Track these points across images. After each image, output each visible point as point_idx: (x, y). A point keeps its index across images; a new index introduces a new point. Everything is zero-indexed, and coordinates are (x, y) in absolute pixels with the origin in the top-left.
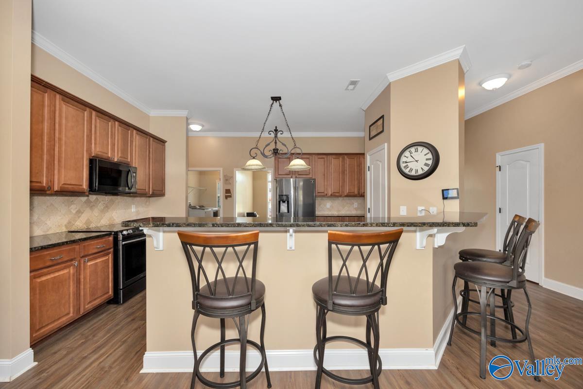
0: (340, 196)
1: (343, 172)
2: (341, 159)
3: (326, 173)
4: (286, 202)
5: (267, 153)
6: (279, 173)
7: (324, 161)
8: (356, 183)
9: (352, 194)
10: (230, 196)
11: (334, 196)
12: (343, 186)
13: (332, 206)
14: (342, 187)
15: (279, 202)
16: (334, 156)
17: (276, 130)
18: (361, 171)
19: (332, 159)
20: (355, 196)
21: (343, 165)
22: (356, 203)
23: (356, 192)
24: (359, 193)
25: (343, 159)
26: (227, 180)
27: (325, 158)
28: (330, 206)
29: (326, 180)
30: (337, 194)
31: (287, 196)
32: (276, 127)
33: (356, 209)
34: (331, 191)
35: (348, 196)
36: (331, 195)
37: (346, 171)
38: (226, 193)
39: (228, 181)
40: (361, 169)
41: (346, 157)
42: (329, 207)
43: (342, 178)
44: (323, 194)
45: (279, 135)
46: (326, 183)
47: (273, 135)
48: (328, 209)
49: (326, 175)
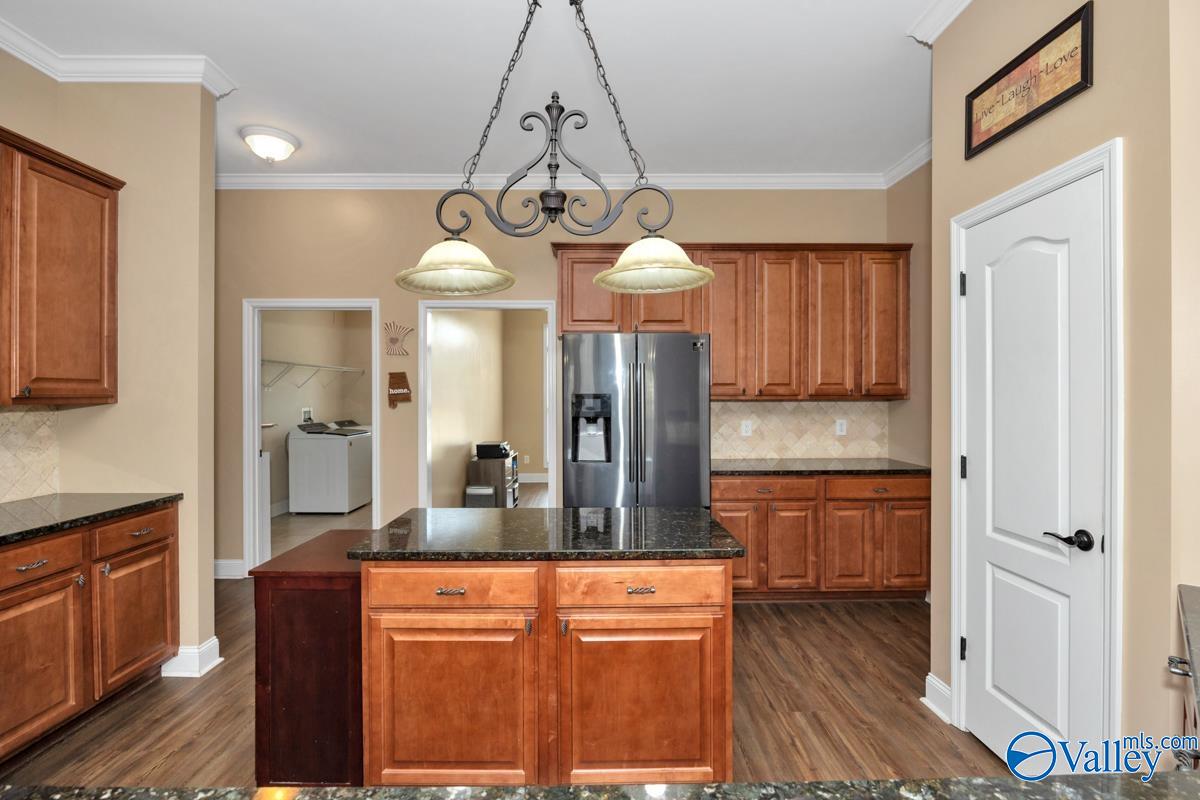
0: (793, 397)
1: (804, 310)
2: (794, 264)
3: (741, 313)
4: (601, 421)
5: (513, 211)
6: (575, 318)
7: (736, 273)
8: (849, 349)
9: (833, 389)
10: (406, 398)
11: (769, 396)
12: (803, 361)
13: (760, 434)
14: (799, 364)
15: (576, 420)
16: (772, 255)
17: (556, 109)
18: (867, 311)
19: (766, 265)
20: (842, 396)
21: (803, 289)
22: (844, 422)
23: (849, 384)
24: (858, 385)
25: (804, 264)
26: (394, 341)
27: (741, 263)
28: (755, 431)
29: (741, 340)
30: (781, 390)
31: (605, 401)
32: (555, 97)
33: (843, 440)
34: (761, 379)
35: (819, 396)
36: (760, 391)
37: (815, 307)
38: (392, 385)
39: (398, 344)
40: (867, 300)
41: (812, 256)
42: (749, 434)
43: (799, 333)
44: (729, 390)
45: (567, 129)
46: (741, 351)
47: (541, 131)
48: (746, 439)
49: (741, 322)
